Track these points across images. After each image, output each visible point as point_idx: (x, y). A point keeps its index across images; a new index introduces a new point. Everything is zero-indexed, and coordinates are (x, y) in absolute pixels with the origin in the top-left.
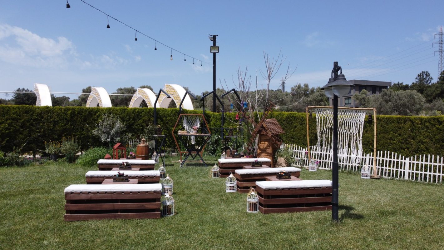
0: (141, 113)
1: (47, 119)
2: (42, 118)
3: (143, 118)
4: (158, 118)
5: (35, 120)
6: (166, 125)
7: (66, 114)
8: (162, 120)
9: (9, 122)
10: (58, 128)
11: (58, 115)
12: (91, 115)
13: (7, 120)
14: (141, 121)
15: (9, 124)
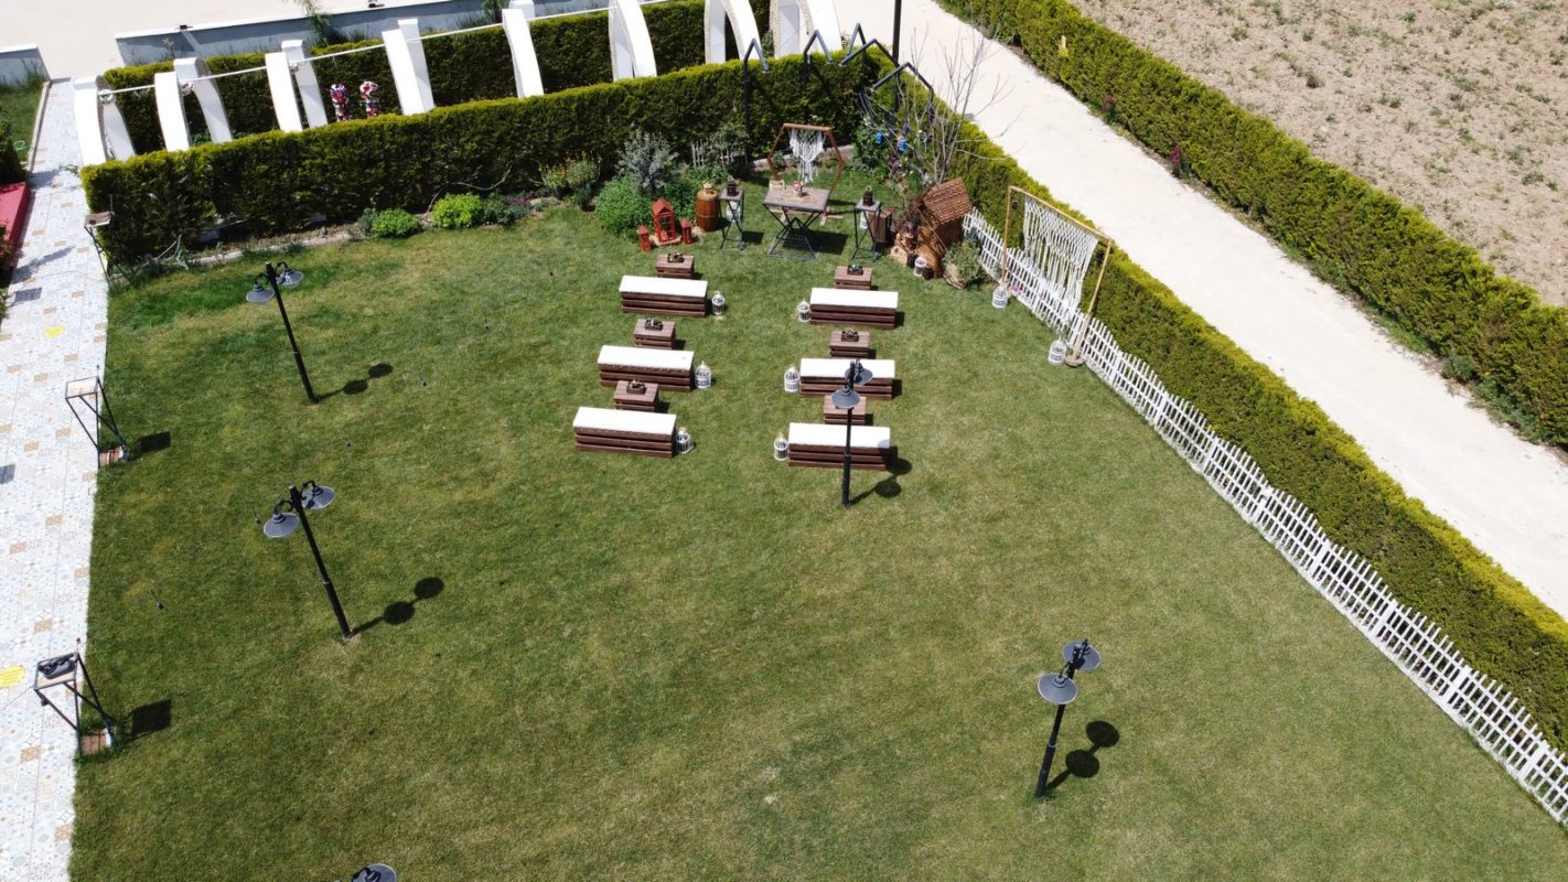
0: (716, 80)
1: (538, 126)
2: (529, 123)
3: (721, 92)
4: (754, 88)
5: (519, 129)
6: (771, 103)
7: (569, 111)
8: (762, 92)
9: (477, 139)
10: (558, 138)
11: (555, 114)
12: (616, 104)
13: (473, 136)
14: (715, 100)
15: (478, 143)
